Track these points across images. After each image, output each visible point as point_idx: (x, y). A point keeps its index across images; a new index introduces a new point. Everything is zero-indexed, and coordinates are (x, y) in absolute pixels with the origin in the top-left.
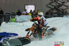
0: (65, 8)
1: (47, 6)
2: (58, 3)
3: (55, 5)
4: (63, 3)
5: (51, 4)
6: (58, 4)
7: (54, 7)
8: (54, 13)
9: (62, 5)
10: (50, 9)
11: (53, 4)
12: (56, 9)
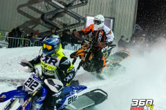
0: (73, 21)
1: (21, 9)
2: (54, 5)
3: (42, 10)
4: (67, 6)
5: (33, 6)
6: (53, 9)
7: (39, 16)
8: (37, 32)
9: (65, 11)
10: (29, 20)
11: (37, 7)
12: (46, 22)
